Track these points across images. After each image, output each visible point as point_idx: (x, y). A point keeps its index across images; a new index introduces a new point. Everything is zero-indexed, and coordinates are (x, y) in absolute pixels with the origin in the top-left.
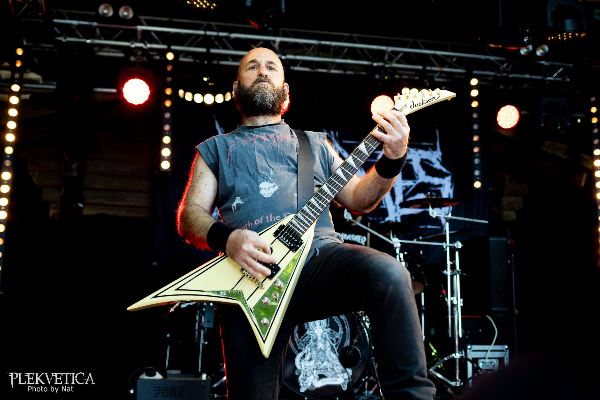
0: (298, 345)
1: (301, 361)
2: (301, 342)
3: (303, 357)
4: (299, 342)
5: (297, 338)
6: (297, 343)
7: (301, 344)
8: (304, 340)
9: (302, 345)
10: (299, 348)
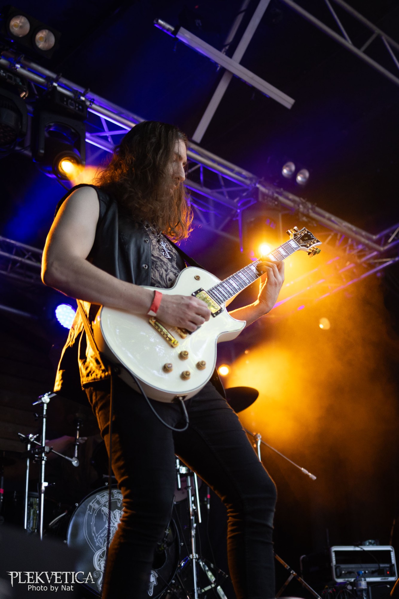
0: (96, 541)
1: (99, 560)
2: (99, 536)
3: (101, 555)
4: (97, 538)
5: (93, 532)
6: (95, 538)
7: (99, 540)
8: (102, 535)
9: (101, 540)
10: (97, 544)
